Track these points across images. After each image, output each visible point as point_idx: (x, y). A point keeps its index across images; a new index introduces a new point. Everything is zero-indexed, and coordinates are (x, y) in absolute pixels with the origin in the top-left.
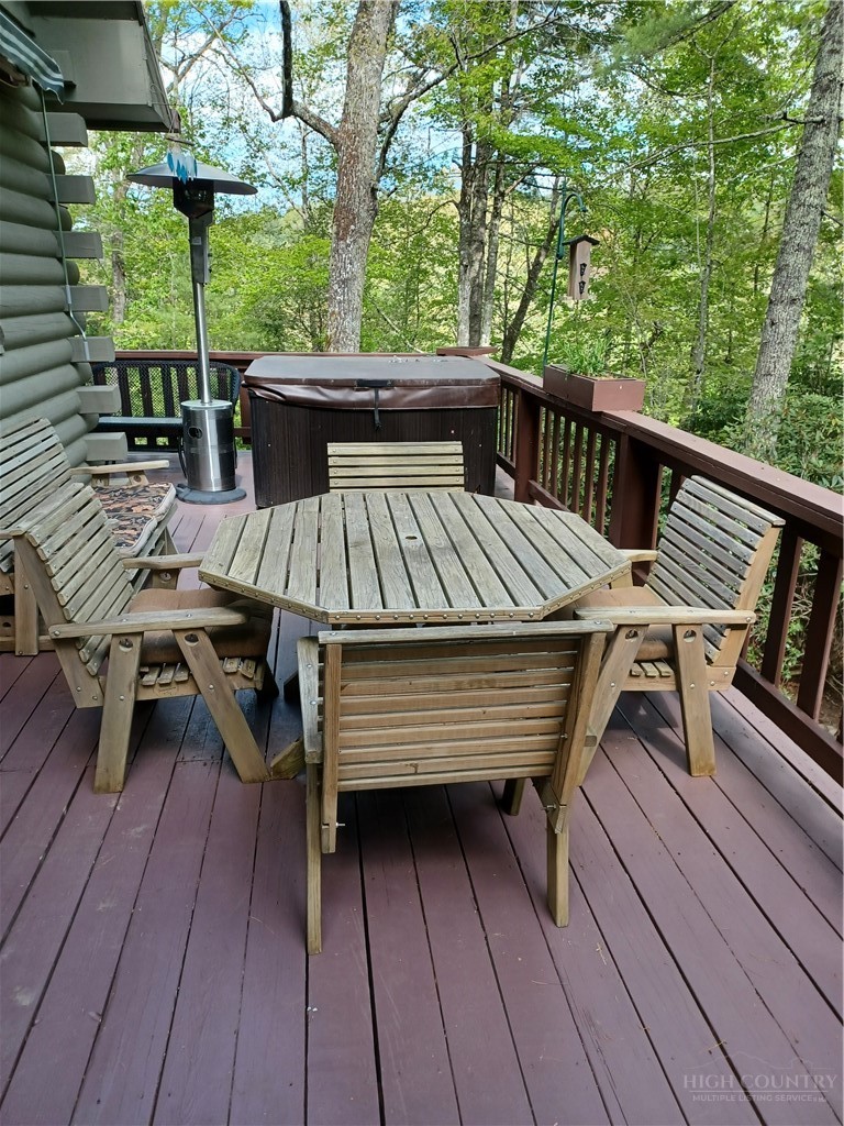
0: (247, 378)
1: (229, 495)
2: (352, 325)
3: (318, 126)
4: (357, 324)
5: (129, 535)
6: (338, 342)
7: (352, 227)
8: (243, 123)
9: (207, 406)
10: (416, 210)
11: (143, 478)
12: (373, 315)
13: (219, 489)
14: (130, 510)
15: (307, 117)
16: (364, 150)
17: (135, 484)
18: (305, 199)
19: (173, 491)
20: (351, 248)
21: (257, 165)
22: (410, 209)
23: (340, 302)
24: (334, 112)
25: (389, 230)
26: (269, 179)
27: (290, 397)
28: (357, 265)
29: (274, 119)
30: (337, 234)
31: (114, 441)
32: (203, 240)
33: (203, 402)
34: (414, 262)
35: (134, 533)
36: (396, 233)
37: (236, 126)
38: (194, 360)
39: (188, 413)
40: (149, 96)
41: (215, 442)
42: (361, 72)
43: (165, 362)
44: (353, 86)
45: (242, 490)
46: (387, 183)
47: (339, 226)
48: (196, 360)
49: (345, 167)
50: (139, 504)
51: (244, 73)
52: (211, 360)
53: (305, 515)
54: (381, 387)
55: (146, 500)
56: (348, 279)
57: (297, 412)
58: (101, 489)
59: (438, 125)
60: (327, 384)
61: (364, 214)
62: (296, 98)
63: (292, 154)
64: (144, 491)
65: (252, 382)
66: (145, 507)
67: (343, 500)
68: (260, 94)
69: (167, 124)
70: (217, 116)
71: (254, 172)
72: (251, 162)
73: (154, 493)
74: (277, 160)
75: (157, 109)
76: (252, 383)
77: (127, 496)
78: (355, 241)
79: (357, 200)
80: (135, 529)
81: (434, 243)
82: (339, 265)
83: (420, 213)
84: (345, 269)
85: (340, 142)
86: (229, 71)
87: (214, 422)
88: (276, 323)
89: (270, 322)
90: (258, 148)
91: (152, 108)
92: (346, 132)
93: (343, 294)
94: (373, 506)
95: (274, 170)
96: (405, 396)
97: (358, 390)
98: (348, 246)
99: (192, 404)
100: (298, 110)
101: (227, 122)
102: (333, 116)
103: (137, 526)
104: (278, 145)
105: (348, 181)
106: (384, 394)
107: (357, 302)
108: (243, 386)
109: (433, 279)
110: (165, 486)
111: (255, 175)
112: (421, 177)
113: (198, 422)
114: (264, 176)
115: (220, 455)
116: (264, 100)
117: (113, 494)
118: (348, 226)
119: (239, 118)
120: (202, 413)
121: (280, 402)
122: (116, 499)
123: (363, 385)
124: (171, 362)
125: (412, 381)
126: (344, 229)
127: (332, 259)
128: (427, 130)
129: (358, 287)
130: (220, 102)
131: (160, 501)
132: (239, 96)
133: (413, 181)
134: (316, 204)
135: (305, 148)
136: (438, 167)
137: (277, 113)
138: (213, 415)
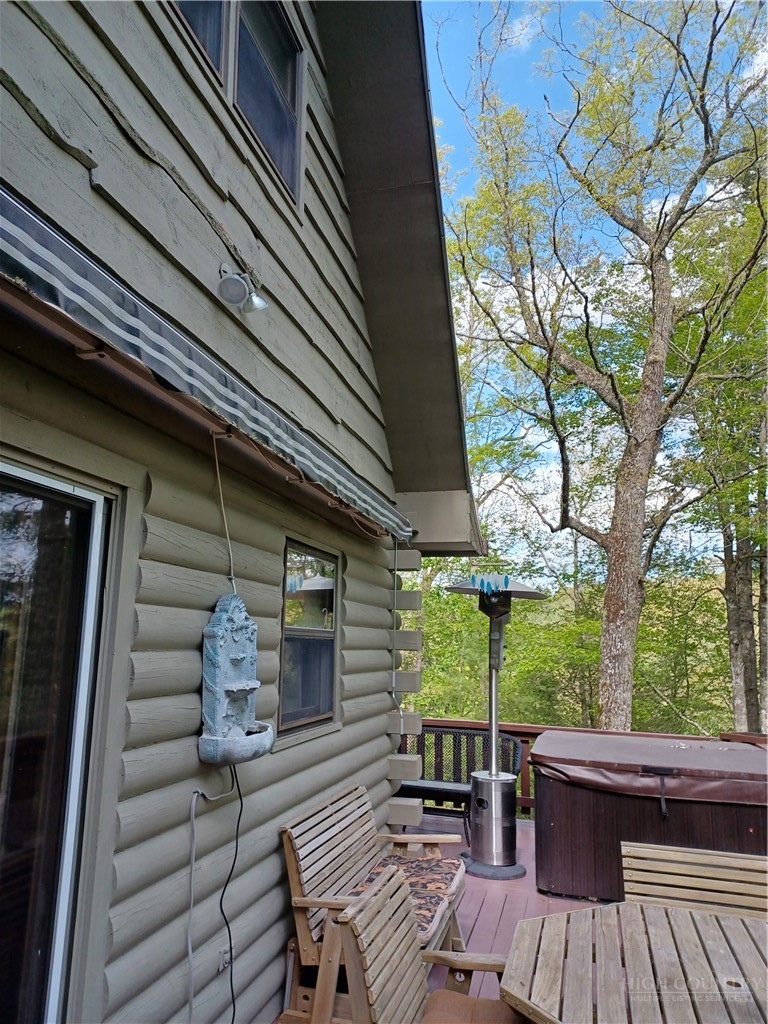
0: (533, 755)
1: (510, 871)
2: (625, 695)
3: (591, 534)
4: (628, 696)
5: (425, 916)
6: (610, 711)
7: (622, 612)
8: (526, 532)
9: (494, 778)
10: (680, 594)
11: (437, 850)
12: (643, 686)
13: (500, 863)
14: (425, 886)
15: (581, 528)
16: (631, 551)
17: (430, 856)
18: (576, 587)
19: (463, 868)
20: (620, 628)
21: (536, 561)
22: (674, 594)
23: (611, 675)
24: (601, 521)
25: (654, 610)
26: (546, 571)
27: (574, 777)
28: (626, 643)
29: (553, 531)
30: (608, 617)
31: (413, 808)
32: (500, 634)
33: (490, 774)
34: (680, 637)
35: (429, 914)
36: (661, 613)
37: (520, 533)
38: (485, 730)
39: (477, 784)
40: (469, 536)
41: (500, 815)
42: (628, 495)
43: (457, 729)
44: (620, 505)
45: (521, 867)
46: (652, 576)
47: (609, 611)
48: (487, 730)
49: (614, 564)
50: (434, 880)
51: (529, 498)
52: (500, 731)
53: (604, 928)
54: (666, 775)
55: (439, 877)
56: (618, 655)
57: (580, 793)
58: (400, 858)
59: (698, 528)
60: (610, 767)
61: (632, 601)
62: (572, 514)
63: (565, 552)
64: (438, 865)
65: (537, 759)
66: (439, 885)
67: (642, 912)
68: (541, 511)
69: (479, 552)
70: (506, 528)
71: (533, 566)
72: (531, 559)
73: (446, 870)
74: (552, 557)
75: (474, 544)
76: (537, 761)
77: (422, 869)
78: (624, 623)
79: (626, 590)
80: (429, 910)
81: (699, 622)
82: (610, 643)
83: (683, 597)
84: (616, 646)
85: (608, 544)
86: (517, 498)
87: (499, 794)
88: (550, 689)
89: (543, 688)
90: (537, 548)
91: (470, 543)
92: (616, 538)
93: (614, 668)
94: (679, 928)
95: (550, 564)
96: (693, 786)
97: (642, 776)
98: (618, 627)
99: (480, 775)
100: (573, 524)
101: (514, 531)
102: (603, 524)
103: (431, 907)
104: (554, 545)
105: (617, 575)
106: (670, 782)
107: (627, 676)
108: (529, 763)
109: (701, 653)
110: (455, 861)
111: (534, 568)
112: (683, 567)
113: (485, 792)
114: (542, 568)
115: (504, 828)
116: (544, 515)
117: (410, 865)
118: (618, 611)
119: (523, 528)
120: (489, 784)
121: (564, 782)
122: (412, 870)
123: (648, 771)
124: (462, 731)
125: (700, 771)
126: (614, 613)
127: (603, 639)
128: (688, 534)
129: (628, 662)
130: (508, 518)
131: (452, 879)
132: (523, 514)
133: (675, 571)
134: (584, 589)
135: (576, 547)
136: (699, 558)
137: (556, 525)
138: (499, 788)
